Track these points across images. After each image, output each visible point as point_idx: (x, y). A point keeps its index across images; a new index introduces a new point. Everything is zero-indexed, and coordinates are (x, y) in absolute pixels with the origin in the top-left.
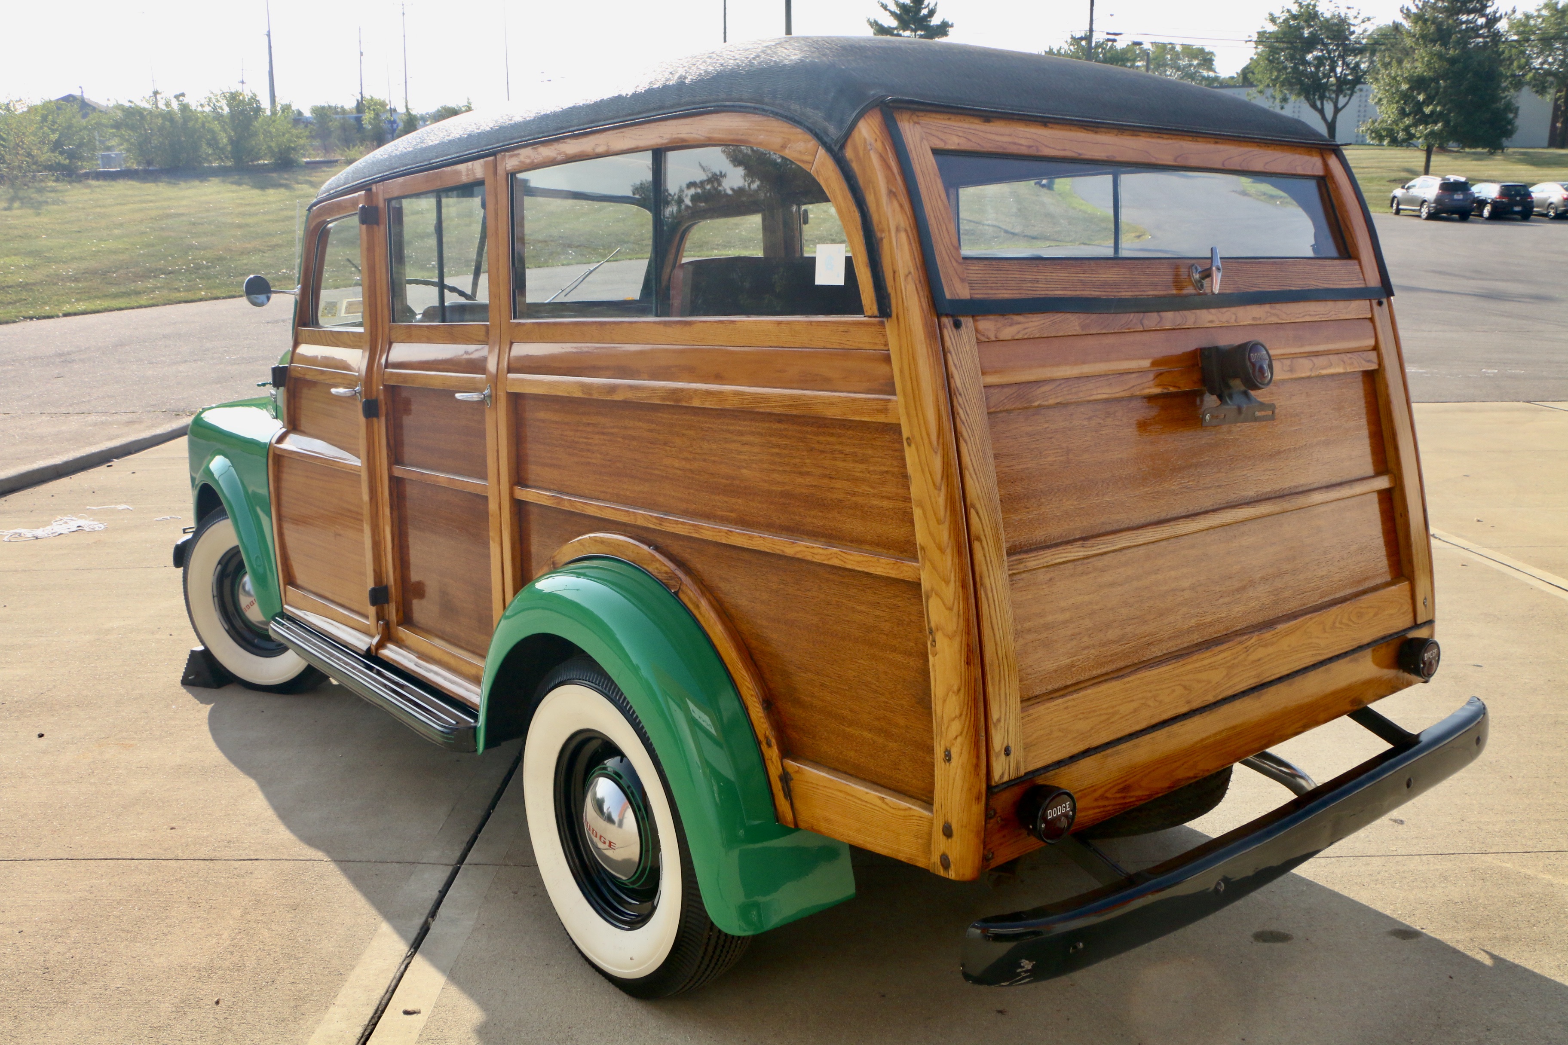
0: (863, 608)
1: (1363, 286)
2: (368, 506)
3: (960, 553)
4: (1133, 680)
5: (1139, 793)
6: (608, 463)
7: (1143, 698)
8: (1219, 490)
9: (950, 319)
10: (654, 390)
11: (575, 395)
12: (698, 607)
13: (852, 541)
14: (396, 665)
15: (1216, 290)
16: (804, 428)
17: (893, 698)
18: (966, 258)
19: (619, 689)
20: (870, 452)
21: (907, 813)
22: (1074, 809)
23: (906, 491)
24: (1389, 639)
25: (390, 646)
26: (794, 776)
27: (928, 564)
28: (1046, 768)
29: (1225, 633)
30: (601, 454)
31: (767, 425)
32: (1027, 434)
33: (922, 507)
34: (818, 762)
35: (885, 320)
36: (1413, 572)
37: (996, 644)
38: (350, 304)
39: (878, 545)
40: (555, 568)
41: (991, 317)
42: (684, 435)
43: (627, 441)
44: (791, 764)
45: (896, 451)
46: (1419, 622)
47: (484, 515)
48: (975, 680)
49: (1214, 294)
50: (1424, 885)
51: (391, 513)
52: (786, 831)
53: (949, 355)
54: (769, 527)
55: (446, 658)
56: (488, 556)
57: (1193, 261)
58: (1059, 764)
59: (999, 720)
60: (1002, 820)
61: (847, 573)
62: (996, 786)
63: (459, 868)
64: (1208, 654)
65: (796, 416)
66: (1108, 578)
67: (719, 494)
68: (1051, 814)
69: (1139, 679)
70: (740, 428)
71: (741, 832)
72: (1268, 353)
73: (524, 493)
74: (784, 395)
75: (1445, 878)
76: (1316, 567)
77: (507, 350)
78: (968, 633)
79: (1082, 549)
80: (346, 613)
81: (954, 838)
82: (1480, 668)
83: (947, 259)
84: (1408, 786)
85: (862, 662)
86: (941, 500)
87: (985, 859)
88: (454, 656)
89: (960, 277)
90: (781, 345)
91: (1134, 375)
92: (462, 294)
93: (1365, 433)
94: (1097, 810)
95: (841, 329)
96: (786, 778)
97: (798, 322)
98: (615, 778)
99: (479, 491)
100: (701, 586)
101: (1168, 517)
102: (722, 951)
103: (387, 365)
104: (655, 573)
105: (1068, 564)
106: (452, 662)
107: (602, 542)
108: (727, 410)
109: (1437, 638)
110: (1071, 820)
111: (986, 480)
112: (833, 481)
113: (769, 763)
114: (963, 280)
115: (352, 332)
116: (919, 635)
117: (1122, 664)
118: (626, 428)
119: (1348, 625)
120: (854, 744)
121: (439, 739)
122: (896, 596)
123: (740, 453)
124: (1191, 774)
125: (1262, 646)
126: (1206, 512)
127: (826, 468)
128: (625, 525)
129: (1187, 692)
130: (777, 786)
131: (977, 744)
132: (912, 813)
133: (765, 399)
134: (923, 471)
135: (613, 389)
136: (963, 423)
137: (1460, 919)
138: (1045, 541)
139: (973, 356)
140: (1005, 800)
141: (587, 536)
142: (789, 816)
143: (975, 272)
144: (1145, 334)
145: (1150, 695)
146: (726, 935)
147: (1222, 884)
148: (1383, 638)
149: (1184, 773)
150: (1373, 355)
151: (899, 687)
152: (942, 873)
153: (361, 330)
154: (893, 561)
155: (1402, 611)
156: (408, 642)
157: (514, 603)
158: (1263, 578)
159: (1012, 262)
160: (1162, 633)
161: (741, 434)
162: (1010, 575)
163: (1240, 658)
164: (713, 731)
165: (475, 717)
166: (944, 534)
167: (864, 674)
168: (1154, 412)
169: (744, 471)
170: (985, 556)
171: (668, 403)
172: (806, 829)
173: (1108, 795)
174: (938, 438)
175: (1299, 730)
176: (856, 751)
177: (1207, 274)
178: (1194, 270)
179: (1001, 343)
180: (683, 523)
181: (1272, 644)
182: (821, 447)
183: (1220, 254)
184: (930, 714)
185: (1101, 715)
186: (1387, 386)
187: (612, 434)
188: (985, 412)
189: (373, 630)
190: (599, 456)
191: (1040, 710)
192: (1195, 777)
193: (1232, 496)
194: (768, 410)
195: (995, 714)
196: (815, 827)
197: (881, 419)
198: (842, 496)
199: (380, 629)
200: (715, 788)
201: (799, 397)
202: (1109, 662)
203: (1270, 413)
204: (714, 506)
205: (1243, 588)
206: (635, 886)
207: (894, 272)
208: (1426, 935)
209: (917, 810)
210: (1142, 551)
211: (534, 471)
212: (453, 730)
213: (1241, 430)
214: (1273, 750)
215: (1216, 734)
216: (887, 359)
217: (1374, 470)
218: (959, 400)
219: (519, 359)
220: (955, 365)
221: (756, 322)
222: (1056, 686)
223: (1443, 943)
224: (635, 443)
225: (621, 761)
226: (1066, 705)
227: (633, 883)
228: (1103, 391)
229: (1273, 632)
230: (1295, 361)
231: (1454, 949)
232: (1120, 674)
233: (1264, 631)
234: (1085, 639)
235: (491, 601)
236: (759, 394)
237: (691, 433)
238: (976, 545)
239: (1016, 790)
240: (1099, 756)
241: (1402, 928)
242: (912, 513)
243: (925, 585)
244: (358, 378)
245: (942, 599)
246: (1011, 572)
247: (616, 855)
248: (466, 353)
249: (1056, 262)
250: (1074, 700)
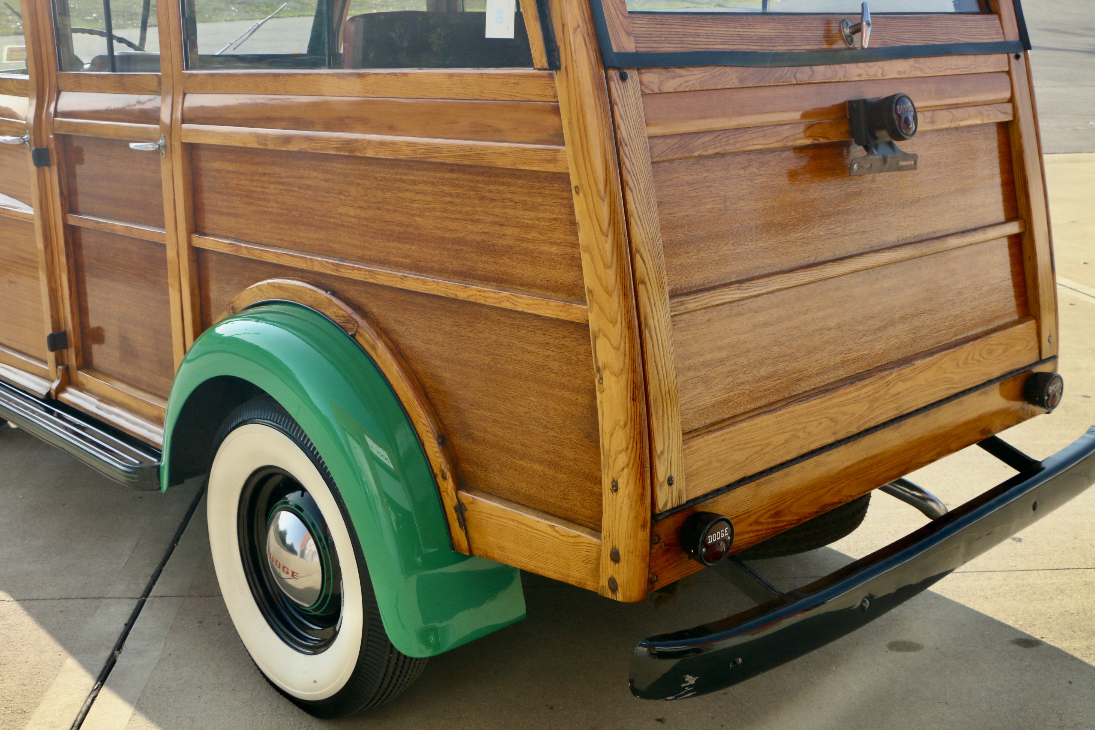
0: (533, 348)
1: (1001, 40)
2: (43, 254)
3: (626, 295)
4: (786, 413)
5: (789, 518)
6: (285, 212)
7: (793, 430)
8: (864, 236)
9: (617, 72)
10: (328, 140)
11: (250, 146)
12: (374, 348)
13: (522, 285)
14: (77, 408)
15: (866, 45)
16: (476, 178)
17: (562, 432)
18: (630, 12)
19: (300, 428)
20: (539, 200)
21: (576, 540)
22: (732, 534)
23: (574, 237)
24: (1016, 373)
25: (70, 390)
26: (468, 507)
27: (595, 306)
28: (706, 497)
29: (867, 369)
30: (277, 202)
31: (439, 175)
32: (687, 182)
33: (590, 253)
34: (491, 493)
35: (554, 72)
36: (1039, 311)
37: (660, 381)
38: (11, 51)
39: (547, 289)
40: (234, 313)
41: (655, 70)
42: (358, 184)
43: (302, 191)
44: (464, 495)
45: (564, 199)
46: (1044, 357)
47: (163, 262)
48: (641, 415)
49: (863, 48)
50: (1042, 598)
51: (67, 261)
52: (461, 557)
53: (615, 106)
54: (442, 272)
55: (127, 401)
56: (167, 302)
57: (844, 17)
58: (718, 492)
59: (662, 452)
60: (666, 545)
61: (518, 316)
62: (661, 514)
63: (144, 601)
64: (852, 388)
65: (467, 166)
66: (761, 318)
67: (394, 241)
68: (711, 539)
69: (789, 412)
70: (413, 178)
71: (419, 560)
72: (913, 105)
73: (202, 240)
74: (458, 146)
75: (1062, 591)
76: (950, 307)
77: (181, 101)
78: (634, 371)
79: (738, 291)
80: (23, 358)
81: (622, 563)
82: (1088, 399)
83: (613, 12)
84: (1034, 509)
85: (533, 399)
86: (608, 245)
87: (650, 582)
88: (136, 398)
89: (625, 31)
90: (452, 97)
91: (787, 127)
92: (130, 45)
93: (998, 181)
94: (751, 535)
95: (512, 81)
96: (460, 509)
97: (469, 74)
98: (297, 511)
99: (156, 239)
100: (377, 329)
101: (817, 261)
102: (401, 672)
103: (56, 114)
104: (333, 317)
105: (726, 306)
106: (134, 404)
107: (280, 287)
108: (401, 160)
109: (1060, 372)
110: (729, 544)
111: (650, 227)
112: (504, 228)
113: (444, 495)
114: (629, 34)
115: (16, 80)
116: (587, 373)
117: (772, 399)
118: (301, 178)
119: (979, 361)
120: (526, 475)
121: (123, 479)
122: (565, 337)
123: (412, 201)
124: (836, 500)
125: (901, 381)
126: (851, 257)
127: (496, 216)
128: (302, 271)
129: (833, 424)
130: (453, 516)
131: (642, 475)
132: (581, 540)
133: (438, 149)
134: (591, 218)
135: (288, 140)
136: (629, 172)
137: (1076, 629)
138: (704, 284)
139: (638, 107)
140: (668, 527)
141: (265, 282)
142: (464, 545)
143: (641, 26)
144: (798, 86)
145: (799, 427)
146: (405, 657)
147: (868, 602)
148: (1011, 373)
149: (830, 498)
150: (1009, 107)
151: (568, 422)
152: (610, 595)
153: (26, 77)
154: (561, 303)
155: (1029, 348)
156: (88, 386)
157: (195, 348)
158: (902, 318)
159: (675, 16)
160: (811, 369)
161: (414, 183)
162: (672, 316)
163: (881, 392)
164: (391, 465)
165: (159, 457)
166: (611, 277)
167: (534, 411)
168: (803, 162)
169: (417, 219)
170: (649, 298)
171: (342, 153)
172: (480, 556)
173: (761, 520)
174: (606, 186)
175: (934, 458)
176: (527, 483)
177: (857, 29)
178: (845, 25)
179: (665, 95)
180: (359, 269)
181: (911, 379)
182: (492, 196)
183: (870, 10)
184: (598, 448)
185: (755, 446)
186: (1020, 136)
187: (288, 184)
188: (649, 162)
189: (52, 374)
190: (275, 205)
191: (699, 442)
192: (840, 503)
193: (875, 241)
194: (441, 160)
195: (659, 446)
196: (489, 554)
197: (551, 168)
198: (511, 243)
199: (60, 374)
200: (393, 518)
201: (471, 148)
202: (762, 397)
203: (912, 163)
204: (389, 253)
205: (885, 327)
206: (317, 613)
207: (563, 26)
208: (1045, 643)
209: (586, 537)
210: (792, 292)
211: (210, 219)
212: (136, 470)
213: (883, 179)
214: (908, 477)
215: (859, 462)
216: (556, 111)
217: (1006, 216)
218: (625, 150)
219: (193, 109)
220: (621, 117)
221: (428, 74)
222: (714, 420)
223: (1062, 651)
224: (310, 192)
225: (302, 495)
226: (723, 438)
227: (316, 610)
228: (759, 142)
229: (912, 368)
230: (936, 113)
231: (1072, 656)
232: (773, 408)
233: (903, 367)
234: (741, 375)
235: (171, 346)
236: (432, 144)
237: (366, 182)
238: (641, 288)
239: (679, 518)
240: (753, 484)
241: (1023, 637)
242: (580, 259)
243: (593, 327)
244: (26, 126)
245: (608, 339)
246: (672, 314)
247: (299, 584)
248: (139, 102)
249: (716, 17)
250: (730, 432)
